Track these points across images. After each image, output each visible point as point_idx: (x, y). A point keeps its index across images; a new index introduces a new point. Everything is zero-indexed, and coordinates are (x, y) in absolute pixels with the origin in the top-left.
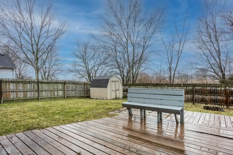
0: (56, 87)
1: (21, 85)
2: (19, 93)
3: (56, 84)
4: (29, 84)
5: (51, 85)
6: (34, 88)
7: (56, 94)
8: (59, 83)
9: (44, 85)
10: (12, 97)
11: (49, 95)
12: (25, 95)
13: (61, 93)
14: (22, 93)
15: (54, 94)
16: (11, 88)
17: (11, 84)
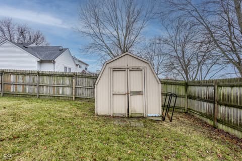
0: (61, 82)
1: (21, 77)
2: (18, 87)
3: (61, 78)
4: (28, 77)
5: (55, 78)
6: (34, 81)
7: (61, 92)
9: (45, 78)
11: (52, 93)
12: (24, 90)
13: (68, 91)
14: (21, 87)
15: (58, 92)
16: (12, 80)
17: (12, 76)
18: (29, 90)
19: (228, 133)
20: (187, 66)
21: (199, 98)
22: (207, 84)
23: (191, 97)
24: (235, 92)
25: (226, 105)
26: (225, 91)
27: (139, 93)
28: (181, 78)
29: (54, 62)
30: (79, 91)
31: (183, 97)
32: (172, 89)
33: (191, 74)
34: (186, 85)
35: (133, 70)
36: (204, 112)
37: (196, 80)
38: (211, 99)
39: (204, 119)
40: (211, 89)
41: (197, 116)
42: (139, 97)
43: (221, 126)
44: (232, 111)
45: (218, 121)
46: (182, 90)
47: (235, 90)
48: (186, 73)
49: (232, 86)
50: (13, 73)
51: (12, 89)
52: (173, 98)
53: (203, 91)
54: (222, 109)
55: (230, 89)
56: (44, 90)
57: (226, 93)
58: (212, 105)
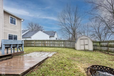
0: (61, 43)
1: (49, 42)
2: (48, 44)
4: (51, 41)
5: (59, 42)
6: (53, 43)
7: (61, 46)
8: (62, 41)
10: (46, 46)
11: (58, 46)
12: (50, 45)
13: (63, 45)
14: (49, 44)
15: (60, 46)
16: (46, 43)
17: (46, 41)
18: (51, 45)
19: (111, 54)
20: (100, 35)
21: (104, 46)
22: (106, 42)
23: (101, 46)
24: (112, 44)
25: (111, 47)
26: (110, 43)
27: (87, 45)
28: (98, 40)
29: (54, 37)
30: (66, 45)
31: (99, 46)
32: (95, 44)
33: (102, 38)
34: (100, 42)
35: (85, 39)
36: (105, 50)
37: (104, 41)
38: (107, 46)
39: (106, 52)
40: (107, 43)
41: (104, 52)
42: (87, 46)
43: (110, 53)
44: (112, 49)
45: (109, 52)
46: (98, 44)
47: (112, 43)
48: (100, 38)
49: (112, 42)
50: (47, 41)
51: (47, 45)
52: (96, 47)
53: (105, 44)
54: (110, 48)
55: (111, 43)
56: (56, 45)
57: (110, 44)
58: (107, 48)
